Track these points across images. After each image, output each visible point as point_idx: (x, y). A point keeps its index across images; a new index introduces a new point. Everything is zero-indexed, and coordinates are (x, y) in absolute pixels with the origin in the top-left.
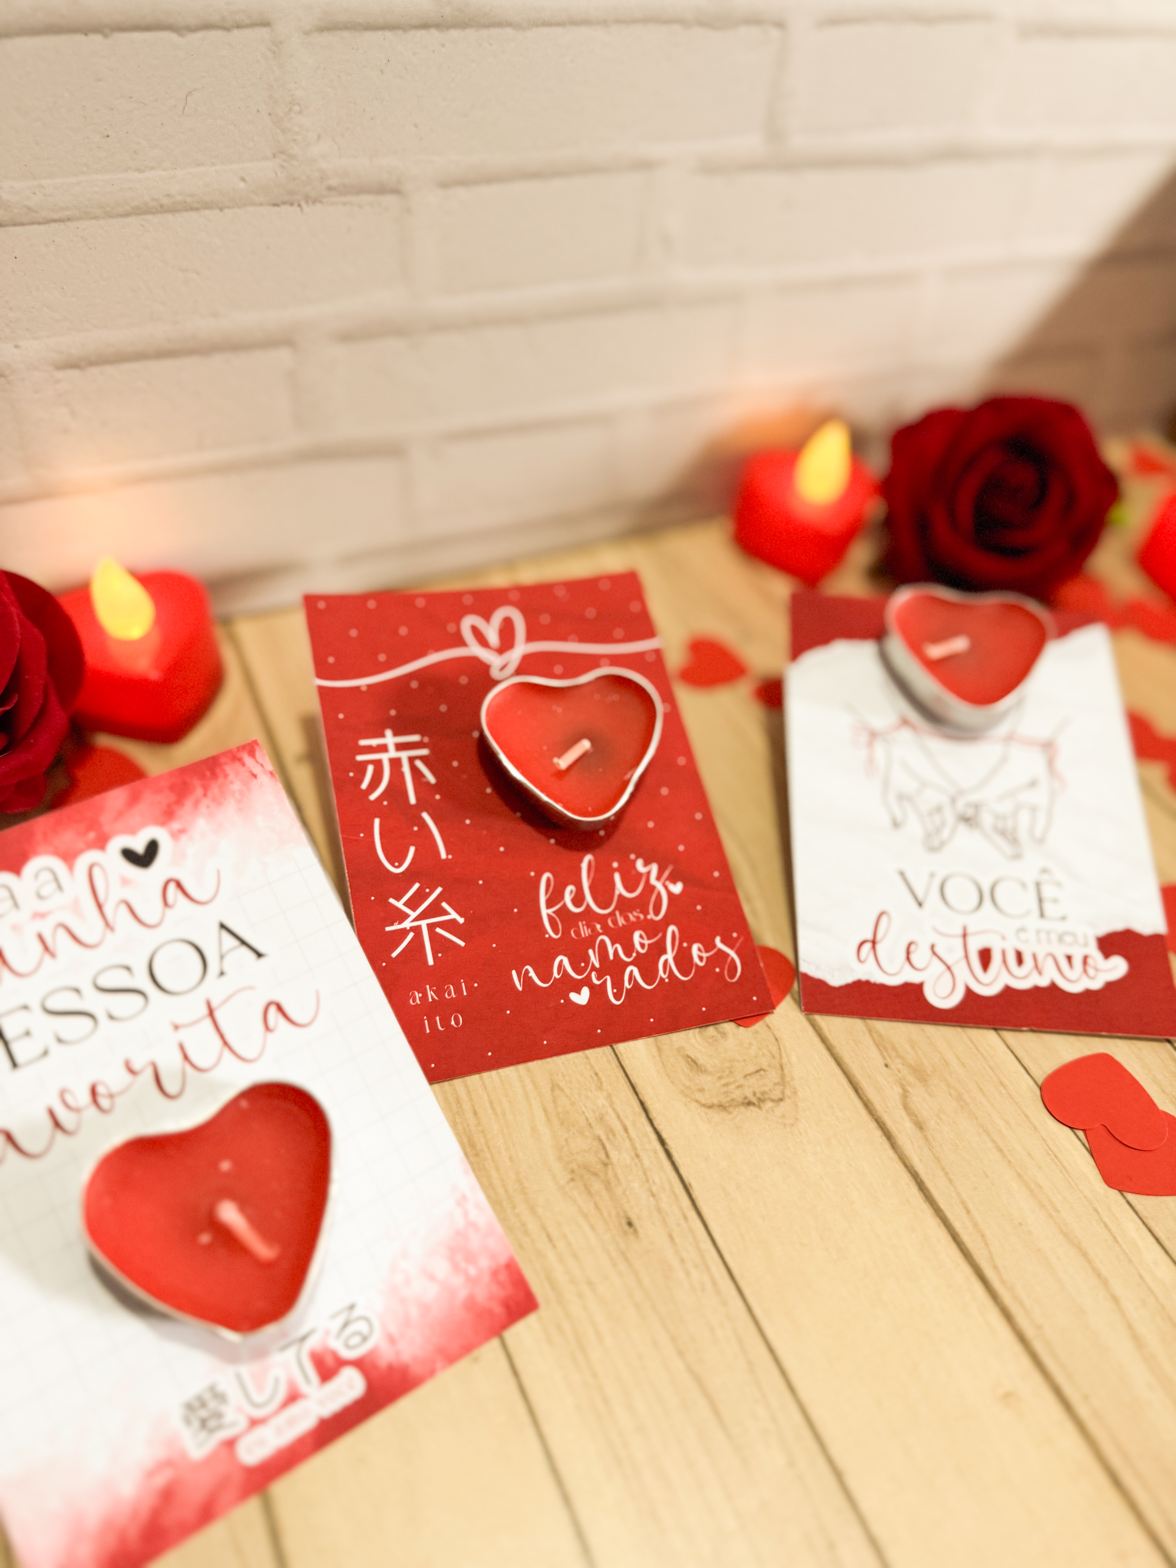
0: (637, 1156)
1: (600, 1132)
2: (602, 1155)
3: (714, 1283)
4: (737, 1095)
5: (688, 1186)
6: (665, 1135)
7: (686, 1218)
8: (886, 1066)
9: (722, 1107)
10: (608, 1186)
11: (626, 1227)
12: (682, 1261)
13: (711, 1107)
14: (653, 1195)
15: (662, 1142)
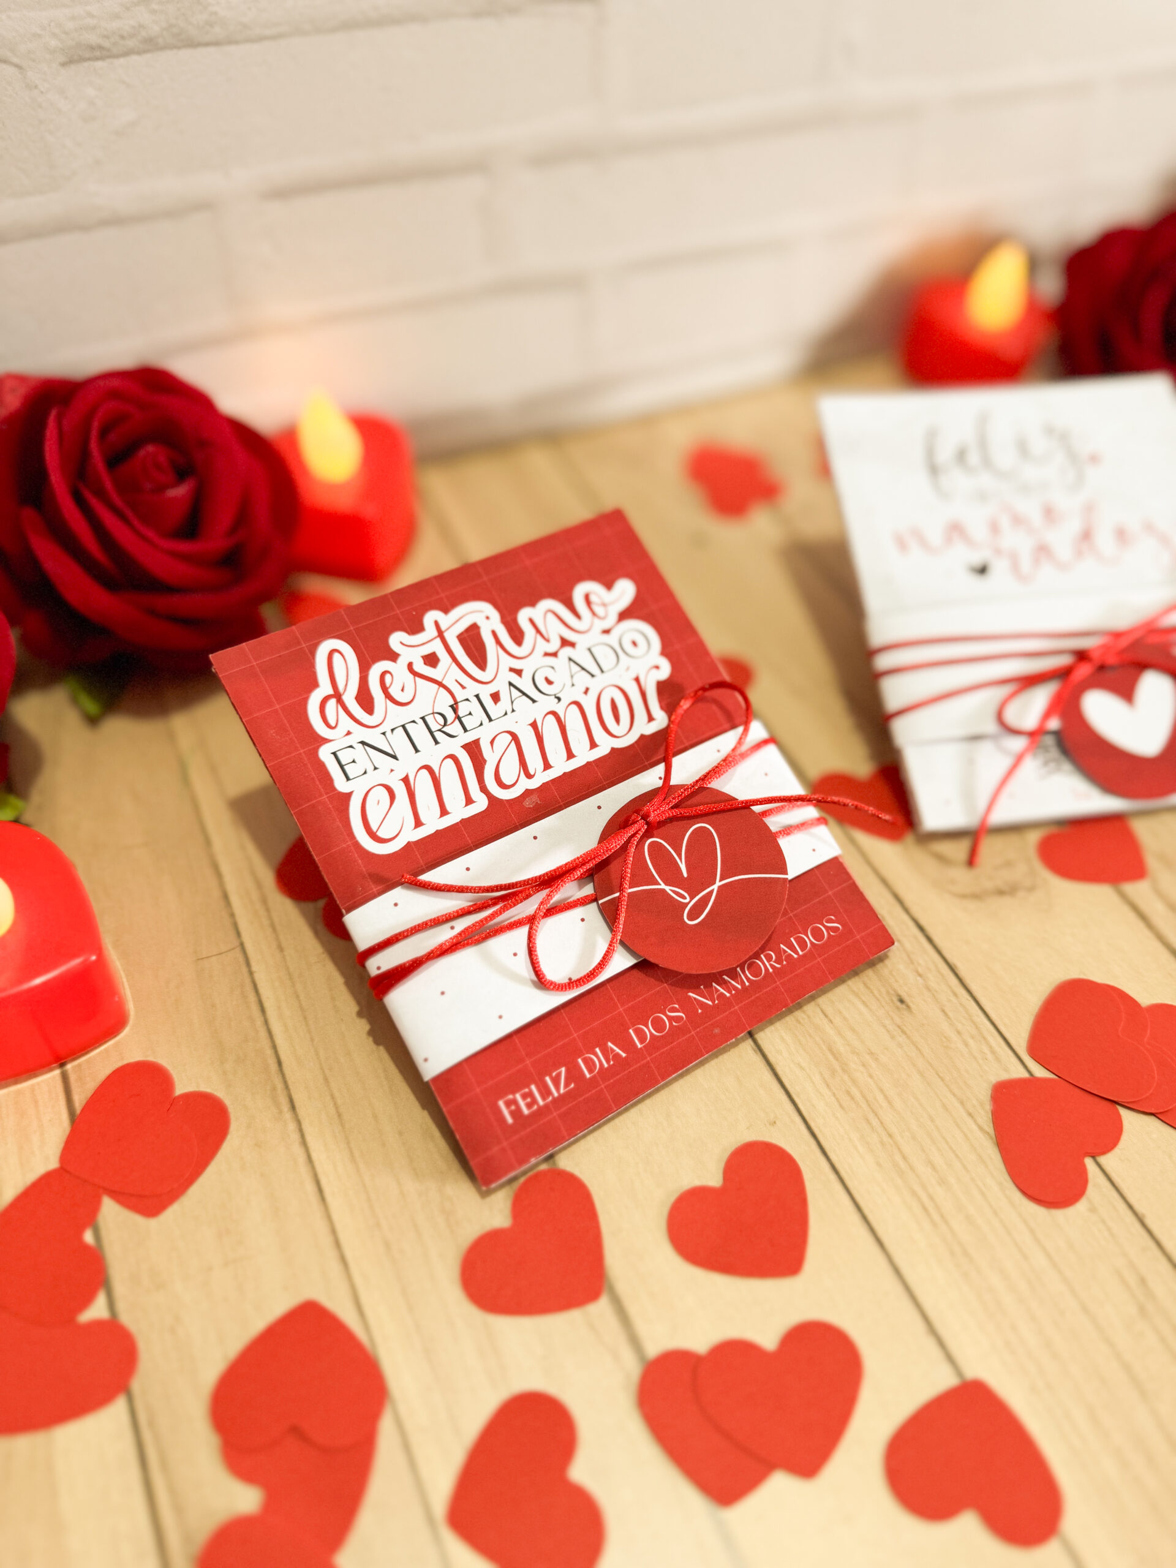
4: (989, 885)
5: (953, 967)
6: (923, 922)
7: (955, 995)
9: (976, 896)
11: (899, 1004)
13: (964, 897)
14: (920, 975)
15: (921, 929)
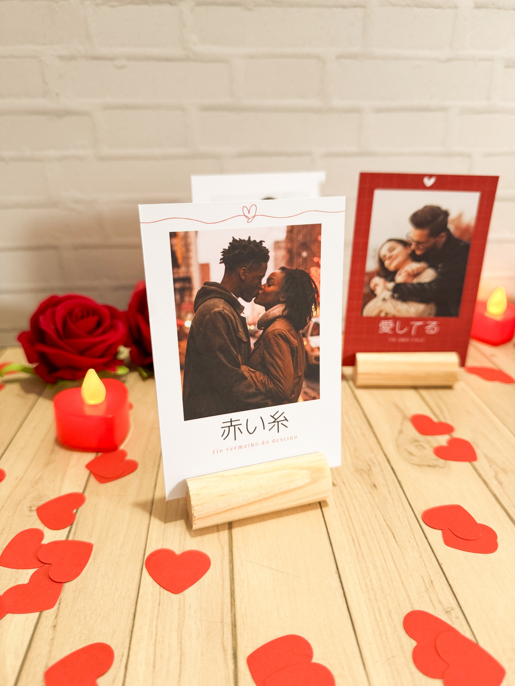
0: (382, 470)
1: (370, 463)
2: (369, 468)
3: (403, 506)
4: (426, 463)
5: (399, 481)
6: (394, 467)
7: (396, 488)
8: (490, 466)
9: (419, 465)
10: (369, 475)
11: (373, 486)
12: (392, 498)
13: (414, 464)
14: (385, 480)
15: (393, 469)
